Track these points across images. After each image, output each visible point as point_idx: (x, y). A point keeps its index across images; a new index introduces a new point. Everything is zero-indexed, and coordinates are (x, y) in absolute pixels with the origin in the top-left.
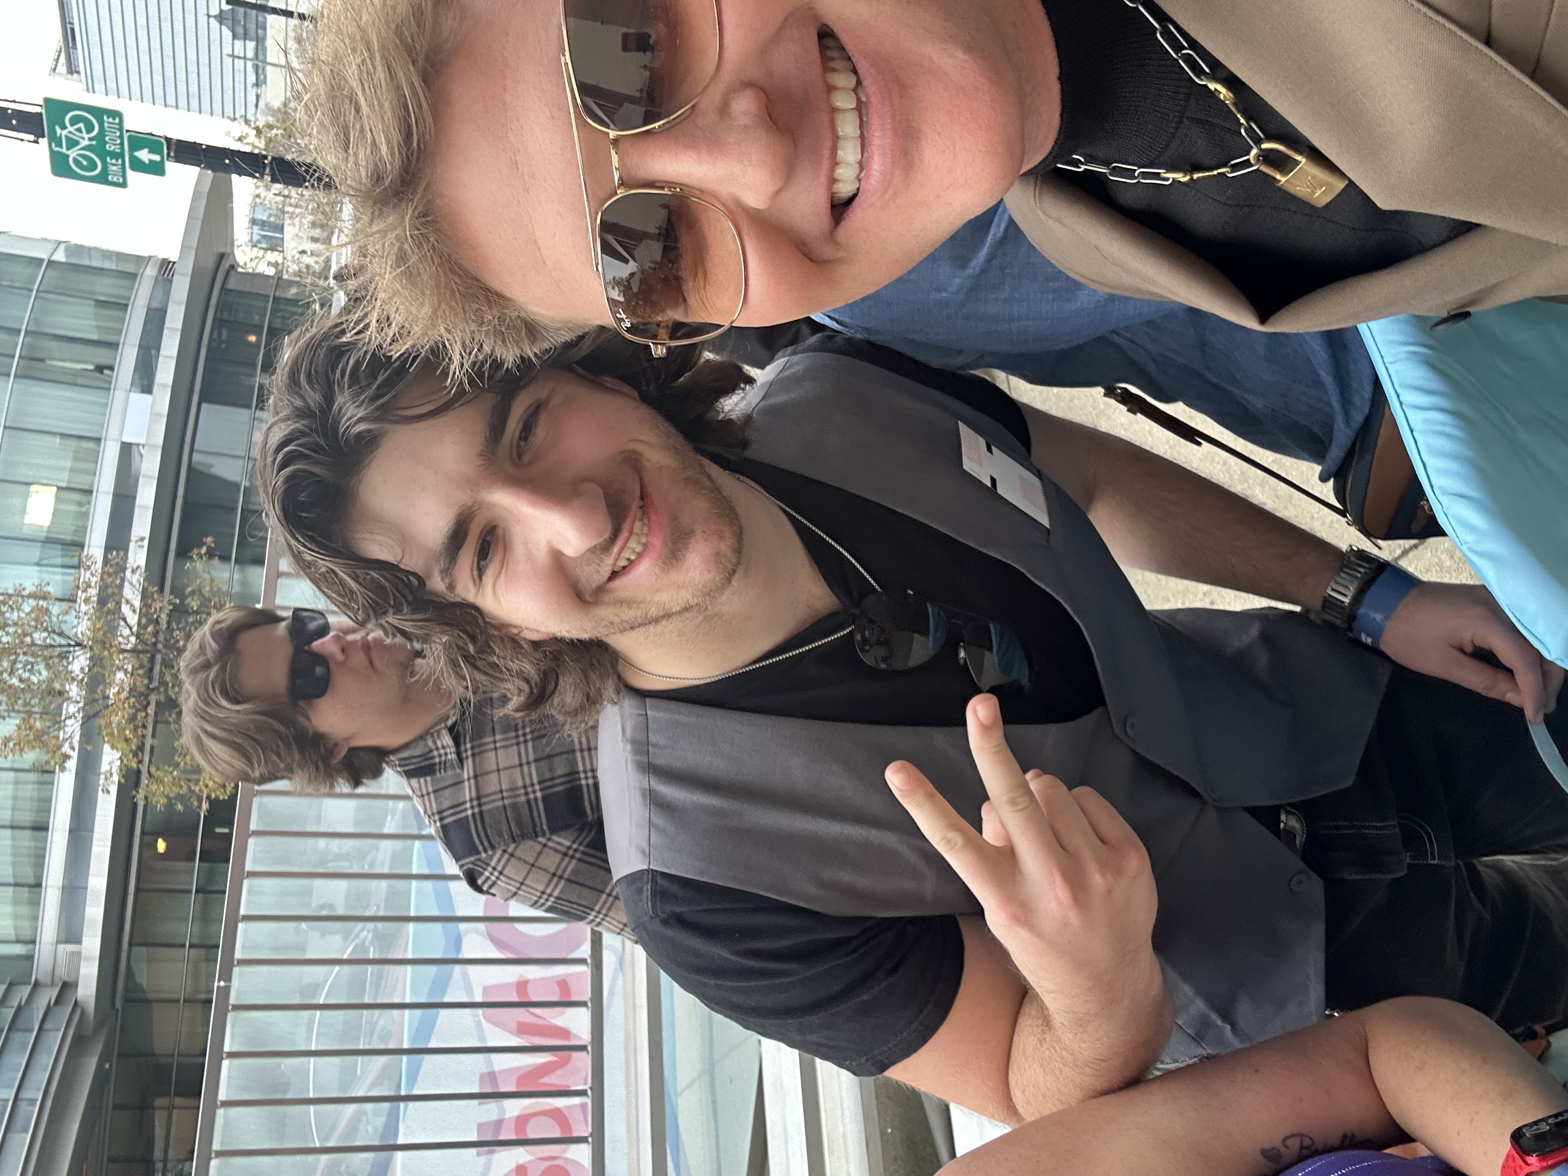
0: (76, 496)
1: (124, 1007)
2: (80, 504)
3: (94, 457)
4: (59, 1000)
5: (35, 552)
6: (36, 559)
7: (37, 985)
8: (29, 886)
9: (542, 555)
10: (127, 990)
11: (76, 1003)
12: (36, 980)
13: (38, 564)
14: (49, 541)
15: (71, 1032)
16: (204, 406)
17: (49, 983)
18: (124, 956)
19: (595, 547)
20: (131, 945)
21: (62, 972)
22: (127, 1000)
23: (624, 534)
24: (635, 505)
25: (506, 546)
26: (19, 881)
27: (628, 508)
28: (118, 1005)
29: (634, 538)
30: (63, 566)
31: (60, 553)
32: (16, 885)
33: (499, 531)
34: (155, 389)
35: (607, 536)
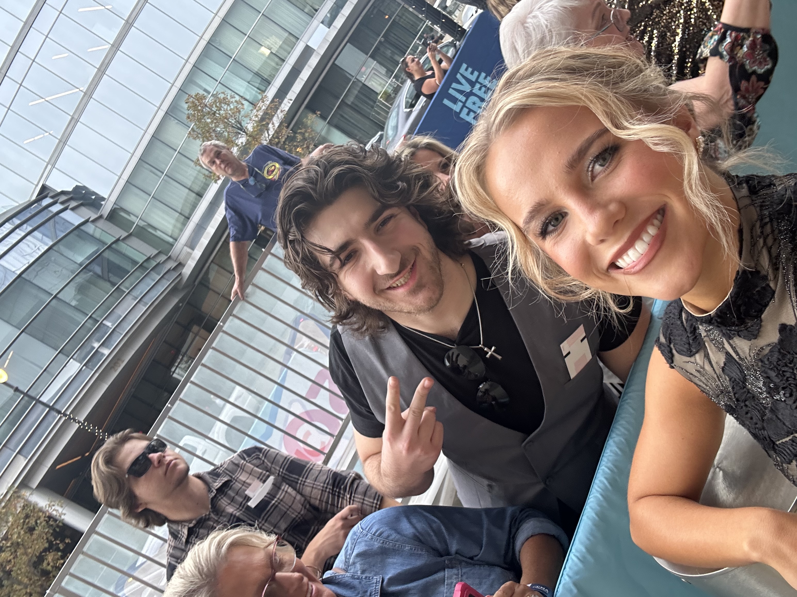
0: (277, 59)
1: (198, 285)
2: (277, 64)
3: (293, 46)
4: (175, 269)
5: (249, 76)
6: (249, 80)
7: (169, 258)
8: (185, 217)
9: (369, 268)
10: (202, 278)
11: (180, 274)
12: (170, 256)
13: (249, 82)
14: (257, 74)
15: (173, 285)
16: (348, 44)
17: (175, 259)
18: (207, 265)
19: (388, 274)
20: (212, 261)
21: (181, 258)
22: (200, 283)
23: (401, 275)
24: (409, 267)
25: (358, 260)
26: (183, 212)
27: (407, 267)
28: (196, 283)
29: (403, 278)
30: (258, 88)
31: (259, 82)
32: (180, 214)
33: (358, 254)
34: (332, 27)
35: (395, 272)
